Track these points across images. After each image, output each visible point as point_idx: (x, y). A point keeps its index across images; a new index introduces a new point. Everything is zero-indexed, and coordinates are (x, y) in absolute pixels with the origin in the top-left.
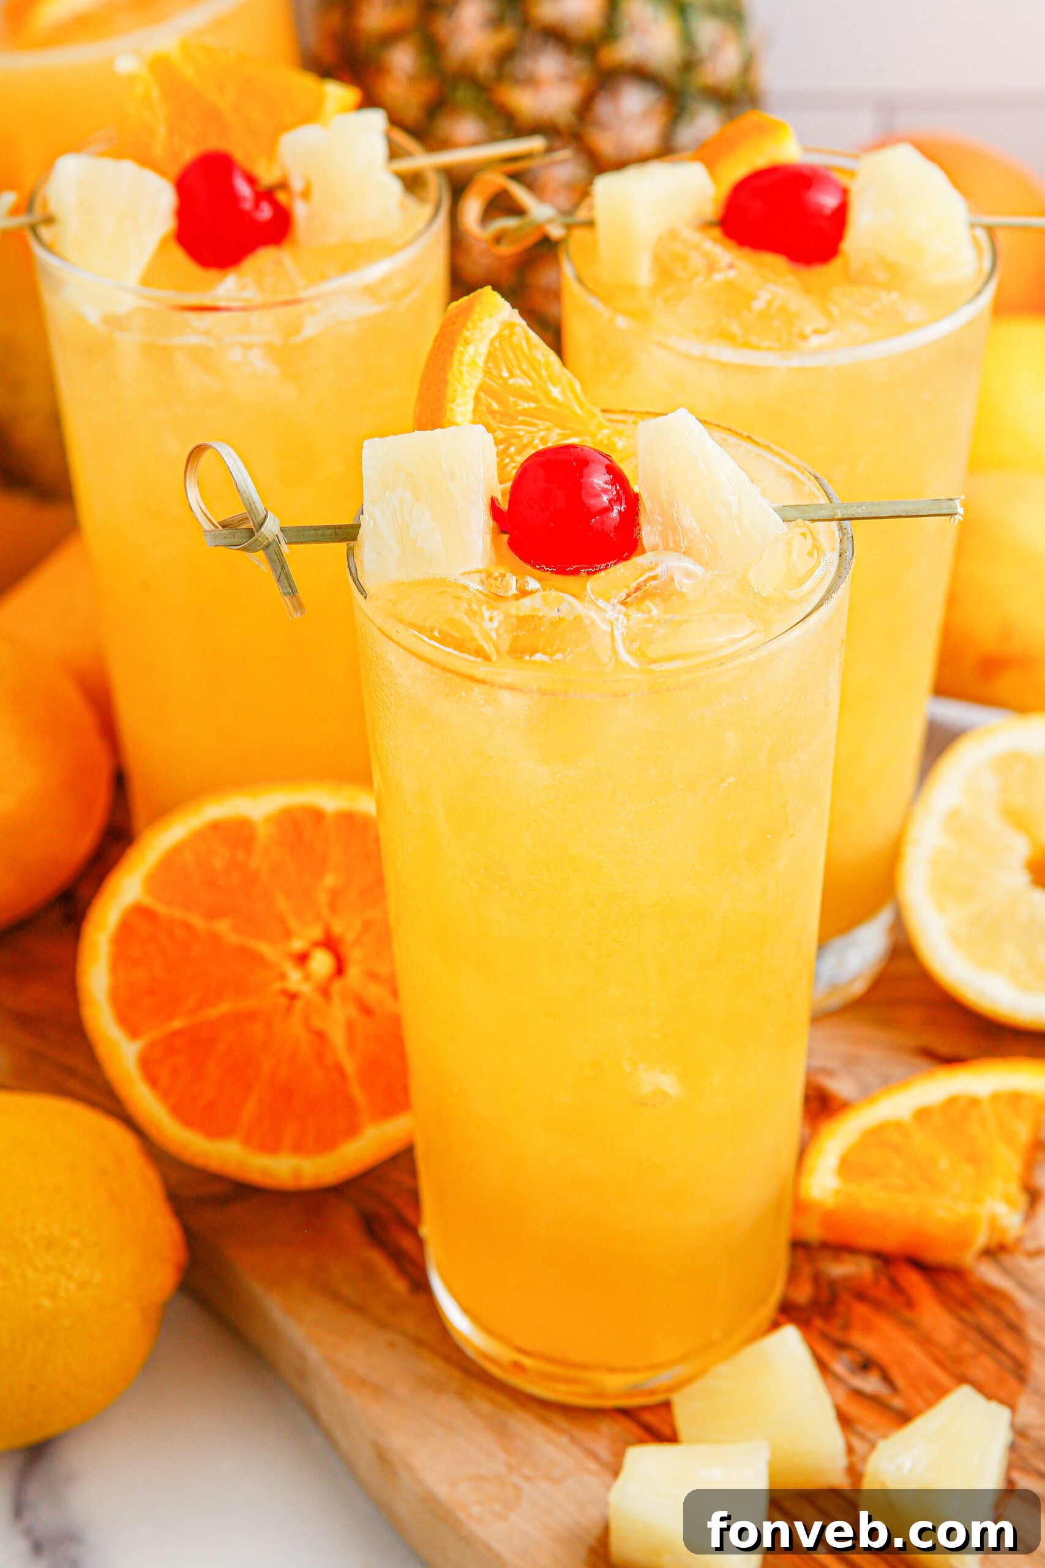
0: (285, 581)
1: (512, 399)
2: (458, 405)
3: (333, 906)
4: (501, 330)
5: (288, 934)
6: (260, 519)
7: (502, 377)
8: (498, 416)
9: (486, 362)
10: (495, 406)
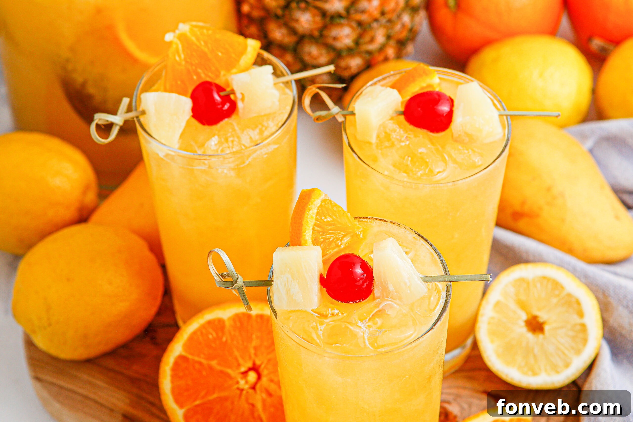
0: (245, 300)
1: (326, 227)
2: (307, 233)
3: (256, 354)
4: (321, 203)
5: (239, 365)
6: (236, 279)
7: (322, 220)
8: (321, 233)
9: (316, 216)
10: (319, 229)
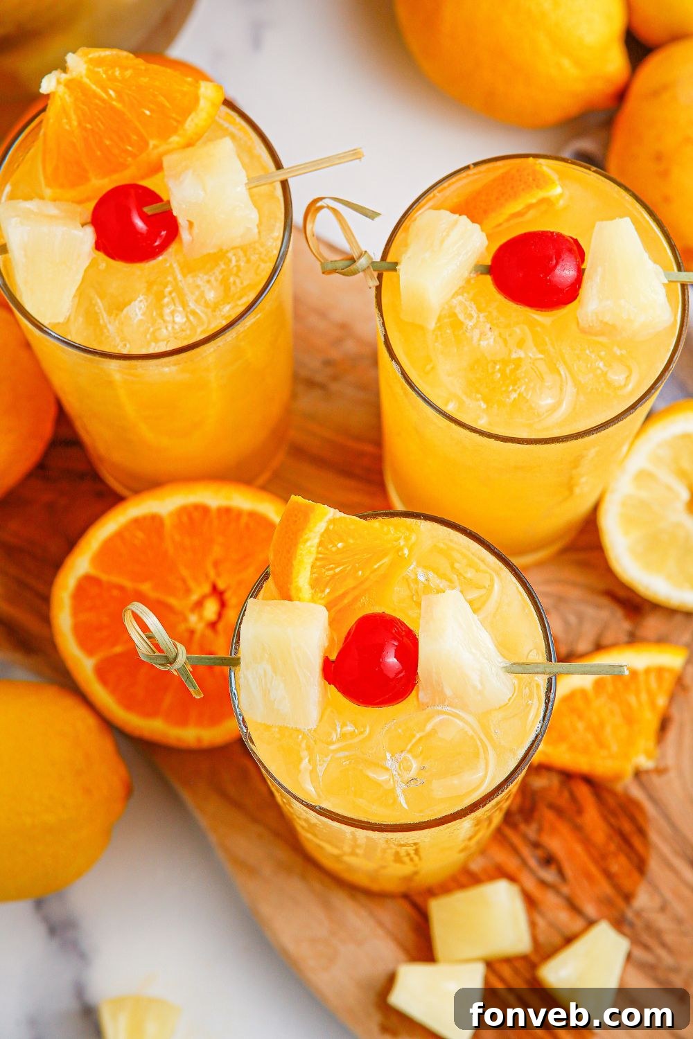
3: (217, 571)
4: (328, 525)
5: (188, 591)
6: (173, 656)
7: (328, 549)
9: (318, 547)
10: (323, 563)
